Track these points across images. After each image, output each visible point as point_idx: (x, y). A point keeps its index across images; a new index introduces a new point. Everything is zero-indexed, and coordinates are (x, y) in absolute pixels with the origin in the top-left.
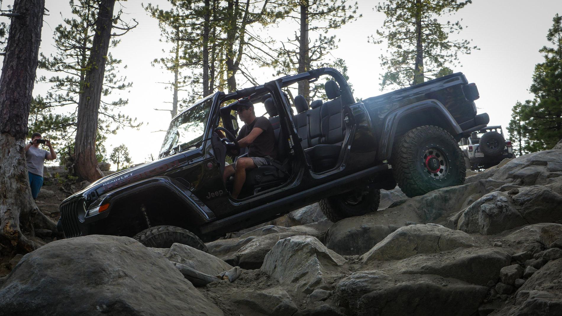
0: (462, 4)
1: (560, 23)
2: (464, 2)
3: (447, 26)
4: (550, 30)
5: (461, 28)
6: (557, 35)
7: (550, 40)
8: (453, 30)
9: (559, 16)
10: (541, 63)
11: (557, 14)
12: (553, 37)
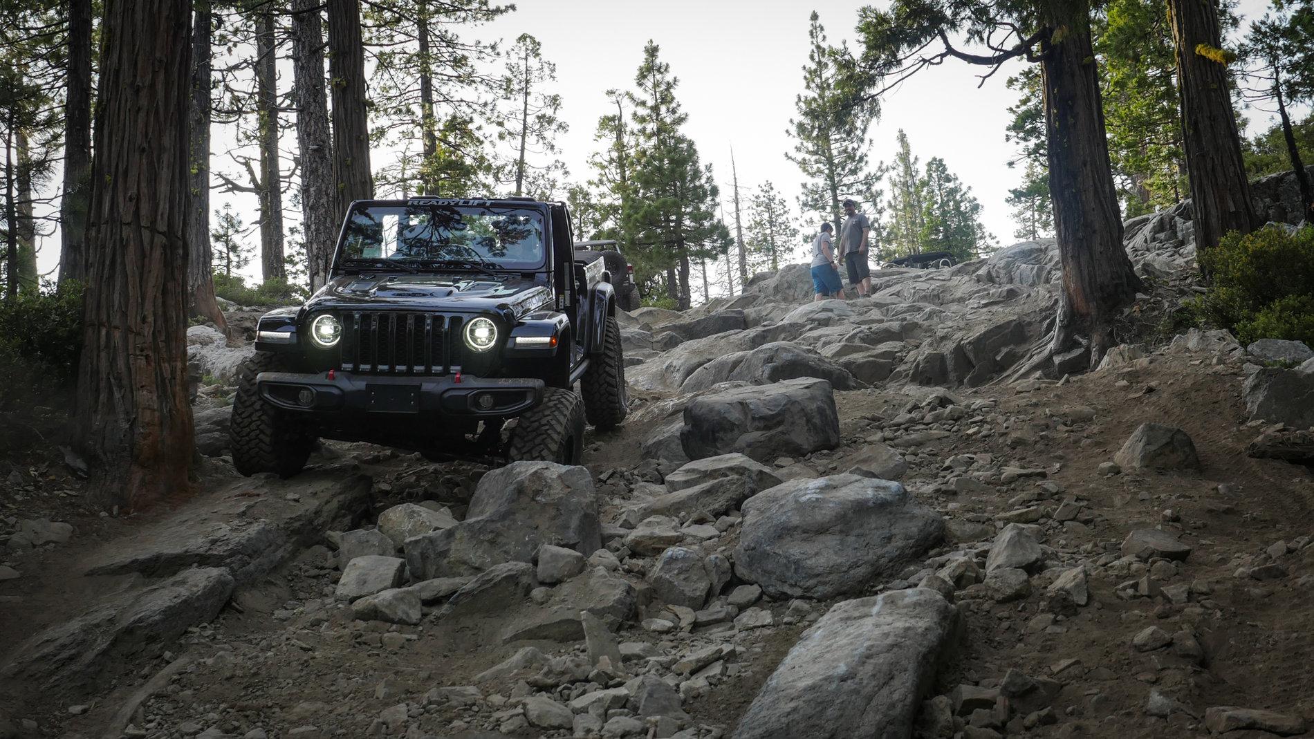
0: (498, 11)
1: (656, 57)
2: (503, 8)
3: (474, 48)
4: (641, 69)
5: (498, 54)
6: (650, 77)
7: (640, 85)
8: (483, 55)
9: (655, 44)
10: (611, 115)
11: (651, 41)
12: (645, 81)
